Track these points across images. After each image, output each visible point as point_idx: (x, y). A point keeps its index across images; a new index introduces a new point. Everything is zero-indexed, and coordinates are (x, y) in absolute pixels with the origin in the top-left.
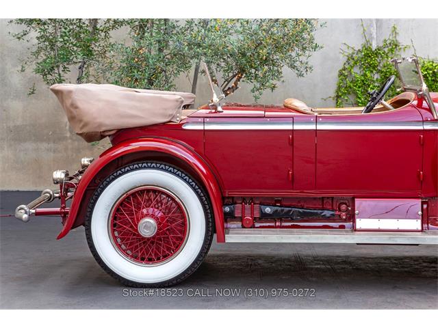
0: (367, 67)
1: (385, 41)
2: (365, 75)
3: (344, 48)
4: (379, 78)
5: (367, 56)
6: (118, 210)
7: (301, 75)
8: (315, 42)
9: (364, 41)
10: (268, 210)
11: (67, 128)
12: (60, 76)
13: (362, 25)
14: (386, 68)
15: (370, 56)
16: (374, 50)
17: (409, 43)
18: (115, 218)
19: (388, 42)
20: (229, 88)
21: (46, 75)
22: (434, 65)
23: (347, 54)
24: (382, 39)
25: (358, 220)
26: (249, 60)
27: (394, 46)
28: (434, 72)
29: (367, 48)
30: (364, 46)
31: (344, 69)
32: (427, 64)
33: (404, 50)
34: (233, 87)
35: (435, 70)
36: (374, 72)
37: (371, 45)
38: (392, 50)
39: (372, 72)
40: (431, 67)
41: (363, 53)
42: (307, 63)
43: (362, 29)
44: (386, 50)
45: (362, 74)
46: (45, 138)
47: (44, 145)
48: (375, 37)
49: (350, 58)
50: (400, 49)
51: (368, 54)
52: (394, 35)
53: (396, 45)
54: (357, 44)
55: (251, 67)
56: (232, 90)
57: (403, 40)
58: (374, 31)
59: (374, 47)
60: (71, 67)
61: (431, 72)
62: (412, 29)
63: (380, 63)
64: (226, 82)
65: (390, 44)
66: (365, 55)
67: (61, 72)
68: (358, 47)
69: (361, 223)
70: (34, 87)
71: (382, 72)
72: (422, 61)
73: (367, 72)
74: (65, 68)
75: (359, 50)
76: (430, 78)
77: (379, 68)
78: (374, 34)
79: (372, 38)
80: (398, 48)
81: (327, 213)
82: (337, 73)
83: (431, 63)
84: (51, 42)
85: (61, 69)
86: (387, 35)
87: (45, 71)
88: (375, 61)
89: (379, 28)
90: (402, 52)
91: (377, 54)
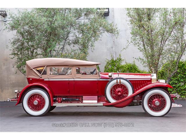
0: (112, 65)
1: (117, 58)
2: (112, 68)
3: (106, 60)
6: (29, 99)
9: (111, 58)
10: (64, 99)
14: (118, 66)
17: (124, 59)
18: (29, 101)
25: (83, 101)
27: (120, 59)
28: (131, 67)
29: (112, 60)
31: (106, 66)
38: (119, 61)
39: (114, 67)
41: (111, 62)
43: (111, 55)
44: (118, 60)
49: (108, 63)
51: (113, 62)
52: (120, 57)
57: (122, 58)
58: (114, 55)
59: (114, 60)
68: (110, 60)
69: (84, 101)
72: (127, 64)
76: (130, 69)
79: (114, 57)
81: (77, 99)
82: (104, 67)
83: (130, 64)
84: (21, 59)
85: (23, 66)
86: (118, 57)
87: (19, 67)
88: (115, 63)
89: (116, 54)
90: (122, 61)
91: (115, 62)
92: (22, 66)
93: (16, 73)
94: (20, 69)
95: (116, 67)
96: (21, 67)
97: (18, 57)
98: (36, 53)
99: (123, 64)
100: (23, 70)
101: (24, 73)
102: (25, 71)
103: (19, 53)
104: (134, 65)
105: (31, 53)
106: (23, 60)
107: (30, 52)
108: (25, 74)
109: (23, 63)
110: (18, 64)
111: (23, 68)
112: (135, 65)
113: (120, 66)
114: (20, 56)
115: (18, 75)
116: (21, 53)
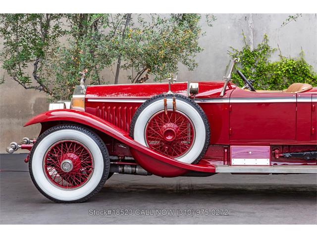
0: (247, 64)
1: (259, 45)
2: (245, 70)
3: (231, 50)
4: (256, 72)
5: (246, 56)
7: (191, 69)
8: (198, 46)
9: (244, 45)
11: (32, 108)
12: (20, 71)
13: (243, 34)
14: (260, 64)
15: (248, 56)
16: (251, 51)
17: (277, 47)
19: (261, 46)
20: (142, 79)
21: (10, 69)
22: (294, 62)
23: (232, 55)
24: (257, 44)
26: (153, 59)
27: (266, 49)
28: (294, 67)
29: (247, 50)
30: (245, 49)
32: (289, 62)
33: (273, 52)
34: (145, 78)
35: (295, 66)
36: (252, 67)
37: (249, 48)
38: (264, 52)
39: (250, 67)
40: (291, 64)
41: (244, 54)
42: (194, 61)
43: (243, 37)
44: (260, 51)
45: (243, 68)
46: (16, 115)
47: (15, 121)
48: (252, 42)
50: (270, 51)
51: (247, 54)
52: (266, 41)
53: (267, 48)
54: (240, 47)
55: (154, 63)
56: (144, 80)
57: (272, 45)
58: (251, 38)
59: (252, 50)
60: (29, 64)
61: (291, 67)
62: (278, 37)
63: (256, 61)
64: (139, 75)
65: (263, 47)
66: (245, 55)
67: (21, 68)
68: (240, 49)
70: (3, 78)
71: (257, 67)
72: (285, 60)
73: (247, 67)
74: (24, 64)
75: (241, 52)
76: (291, 72)
77: (255, 64)
78: (252, 40)
79: (250, 43)
80: (268, 50)
83: (292, 61)
84: (15, 46)
85: (21, 65)
86: (261, 41)
87: (9, 67)
88: (253, 59)
89: (255, 35)
90: (271, 53)
91: (254, 55)
92: (18, 63)
93: (3, 82)
94: (12, 71)
95: (256, 67)
96: (14, 65)
97: (6, 41)
98: (57, 27)
99: (273, 59)
100: (21, 74)
101: (24, 82)
102: (27, 78)
103: (9, 29)
104: (302, 63)
105: (42, 27)
106: (21, 49)
107: (38, 27)
108: (27, 87)
109: (20, 55)
110: (8, 58)
111: (22, 68)
112: (304, 63)
113: (267, 65)
114: (13, 37)
115: (7, 89)
116: (14, 30)
